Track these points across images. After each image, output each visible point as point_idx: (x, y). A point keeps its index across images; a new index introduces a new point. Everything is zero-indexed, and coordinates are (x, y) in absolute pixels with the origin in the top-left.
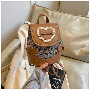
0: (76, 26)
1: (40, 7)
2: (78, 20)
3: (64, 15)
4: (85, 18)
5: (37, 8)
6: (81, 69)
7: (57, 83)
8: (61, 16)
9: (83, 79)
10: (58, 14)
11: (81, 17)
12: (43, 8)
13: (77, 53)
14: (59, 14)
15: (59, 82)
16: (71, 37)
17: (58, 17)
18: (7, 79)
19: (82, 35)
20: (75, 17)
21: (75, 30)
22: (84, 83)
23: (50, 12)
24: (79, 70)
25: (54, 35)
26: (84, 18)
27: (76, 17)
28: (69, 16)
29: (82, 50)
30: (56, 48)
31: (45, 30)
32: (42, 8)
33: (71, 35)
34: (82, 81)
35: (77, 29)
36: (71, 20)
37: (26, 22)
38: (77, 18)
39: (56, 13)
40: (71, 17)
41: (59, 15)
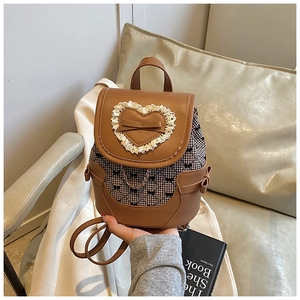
0: (261, 100)
1: (147, 36)
2: (268, 80)
3: (222, 63)
4: (288, 76)
5: (136, 36)
6: (276, 236)
7: (197, 279)
8: (212, 66)
9: (280, 268)
10: (202, 60)
11: (276, 73)
12: (155, 38)
13: (262, 184)
14: (208, 59)
15: (203, 277)
16: (243, 132)
17: (204, 69)
18: (36, 262)
19: (281, 127)
20: (258, 70)
21: (256, 112)
22: (285, 283)
23: (179, 53)
24: (267, 242)
25: (167, 136)
26: (286, 73)
27: (262, 69)
28: (240, 67)
29: (277, 178)
30: (172, 179)
31: (141, 114)
32: (151, 38)
33: (244, 129)
34: (278, 277)
35: (263, 109)
36: (244, 79)
37: (100, 82)
38: (265, 75)
39: (196, 56)
40: (246, 70)
41: (207, 63)
